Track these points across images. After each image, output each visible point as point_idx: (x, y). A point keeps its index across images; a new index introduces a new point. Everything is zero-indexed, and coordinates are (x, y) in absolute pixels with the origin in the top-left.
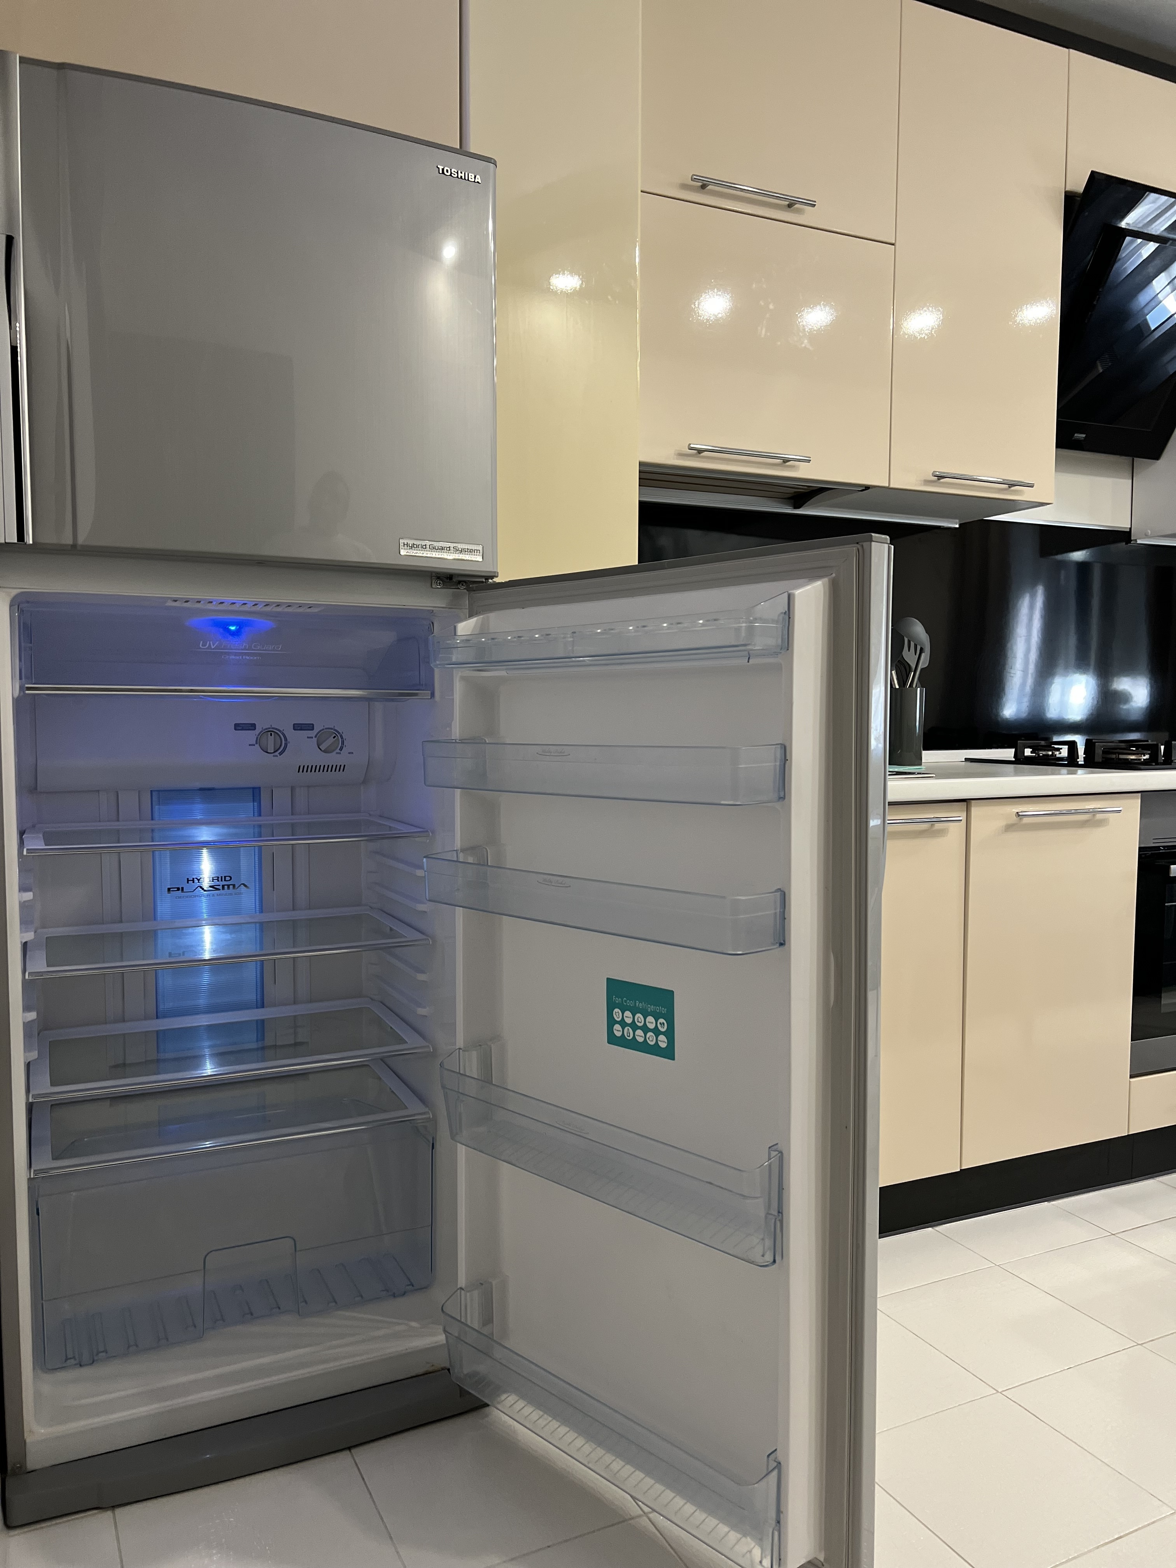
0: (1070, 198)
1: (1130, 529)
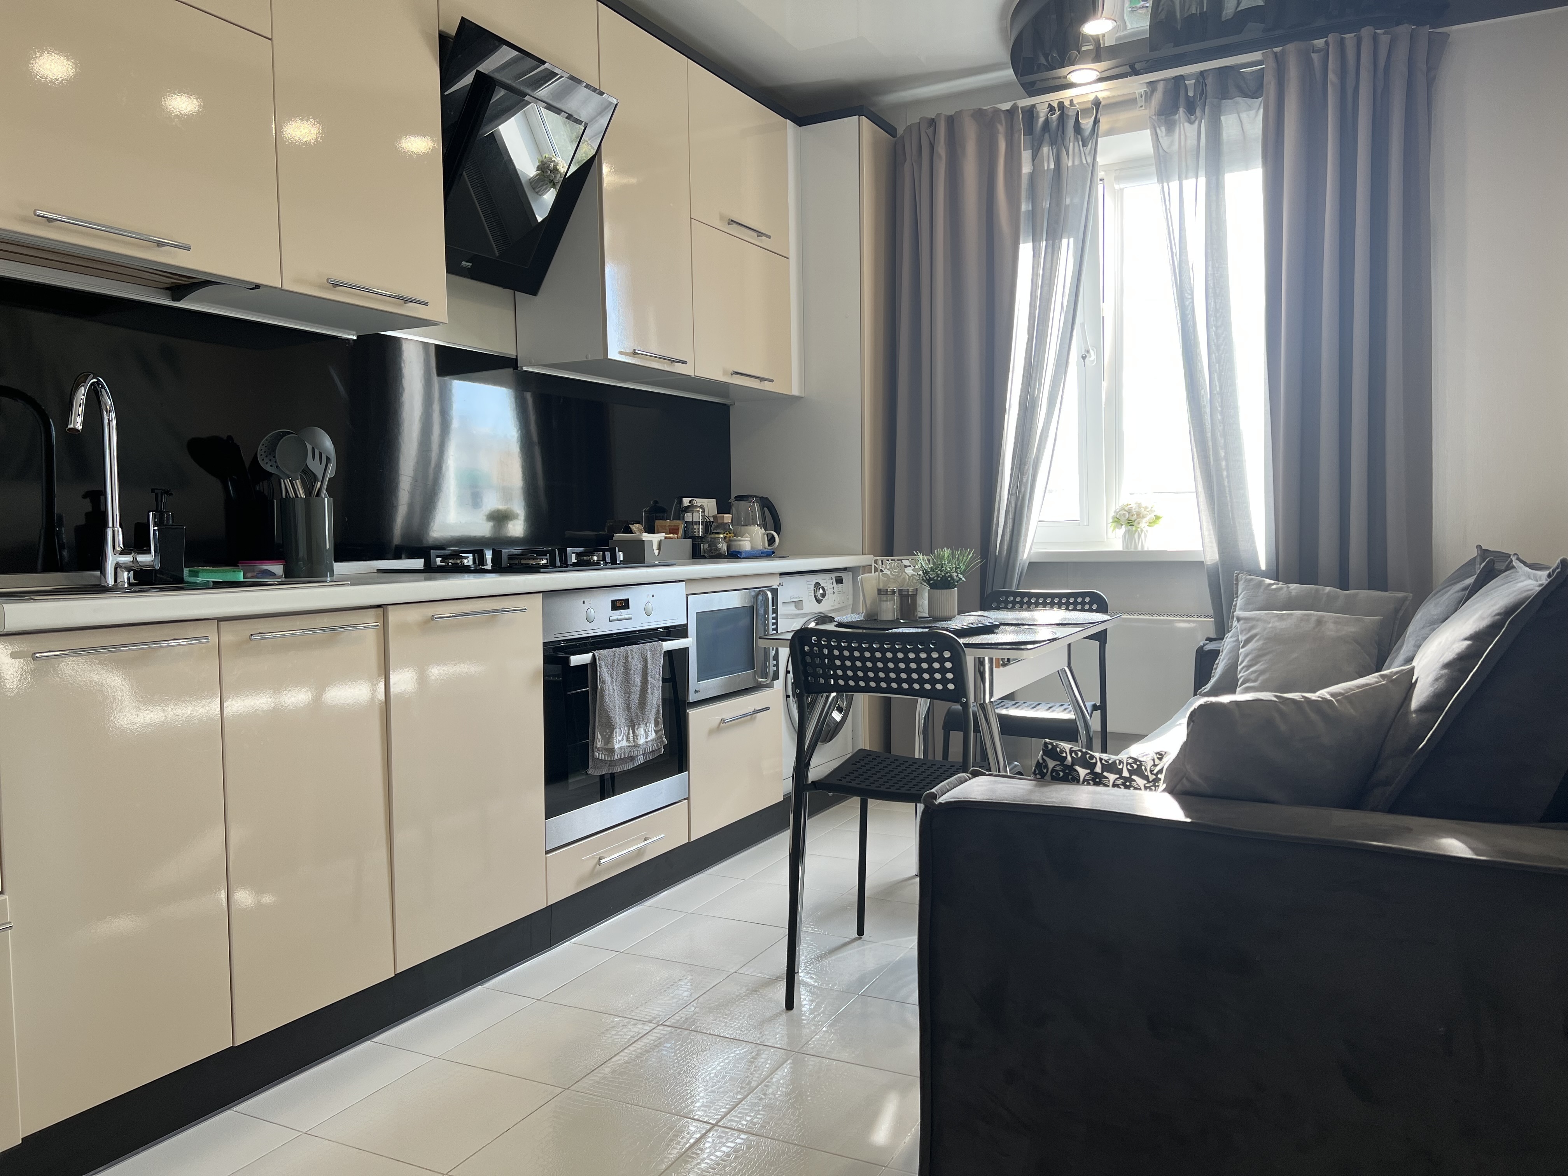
0: (443, 38)
1: (517, 356)
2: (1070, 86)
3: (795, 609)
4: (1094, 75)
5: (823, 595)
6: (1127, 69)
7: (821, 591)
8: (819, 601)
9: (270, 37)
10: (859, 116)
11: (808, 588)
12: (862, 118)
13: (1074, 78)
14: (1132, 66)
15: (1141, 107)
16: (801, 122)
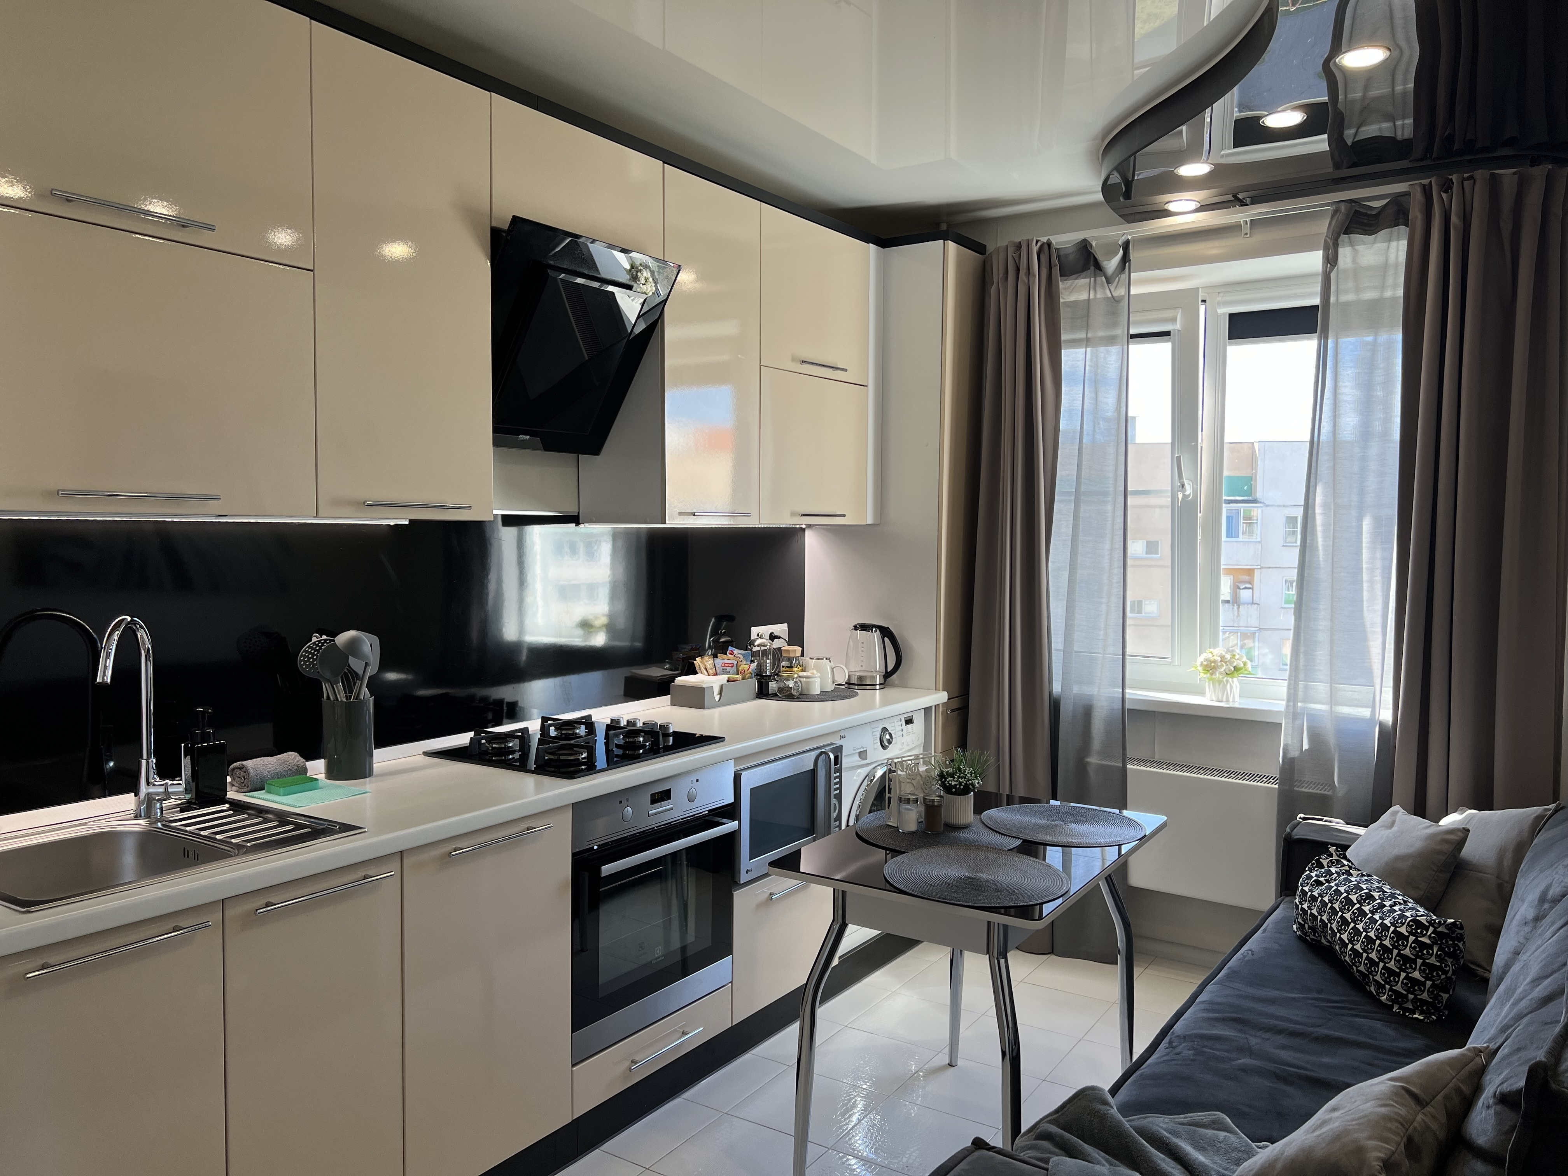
0: (495, 233)
1: (579, 513)
2: (1167, 214)
3: (860, 759)
4: (1193, 206)
5: (890, 742)
6: (1230, 197)
7: (888, 737)
8: (884, 747)
9: (312, 268)
10: (944, 240)
11: (874, 736)
12: (948, 243)
13: (1171, 207)
14: (1235, 196)
15: (1246, 234)
16: (884, 243)
